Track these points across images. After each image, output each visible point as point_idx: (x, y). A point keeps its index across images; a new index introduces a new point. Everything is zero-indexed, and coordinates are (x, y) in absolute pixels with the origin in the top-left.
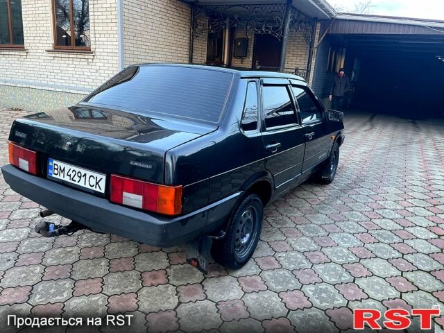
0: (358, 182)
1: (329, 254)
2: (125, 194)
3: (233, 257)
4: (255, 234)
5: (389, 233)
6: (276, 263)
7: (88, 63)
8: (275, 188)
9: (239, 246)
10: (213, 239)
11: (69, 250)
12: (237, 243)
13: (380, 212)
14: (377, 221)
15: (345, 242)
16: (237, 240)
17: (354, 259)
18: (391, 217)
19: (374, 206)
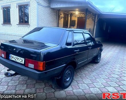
0: (107, 63)
1: (95, 85)
2: (29, 64)
3: (64, 85)
4: (71, 78)
5: (116, 79)
6: (78, 87)
7: (28, 28)
8: (78, 64)
9: (66, 81)
10: (57, 79)
11: (16, 81)
12: (65, 80)
13: (113, 72)
14: (112, 75)
15: (101, 81)
16: (65, 79)
17: (103, 86)
18: (117, 74)
19: (112, 70)
